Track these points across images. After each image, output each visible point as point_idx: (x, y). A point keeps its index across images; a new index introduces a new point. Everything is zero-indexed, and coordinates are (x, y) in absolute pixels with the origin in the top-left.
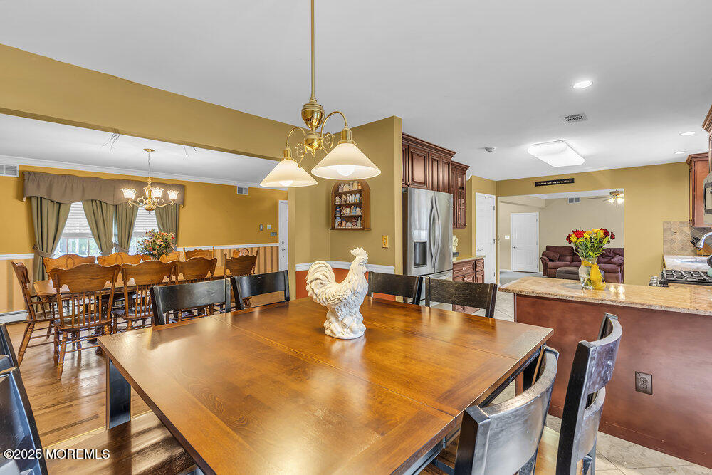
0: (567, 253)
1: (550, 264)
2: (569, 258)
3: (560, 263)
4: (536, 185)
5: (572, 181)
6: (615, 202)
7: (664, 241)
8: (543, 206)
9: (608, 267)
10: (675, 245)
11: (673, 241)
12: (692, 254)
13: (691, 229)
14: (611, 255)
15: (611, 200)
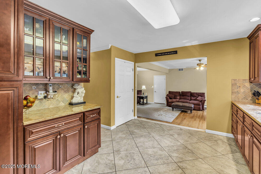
0: (177, 95)
1: (170, 100)
2: (178, 97)
3: (174, 100)
4: (156, 56)
5: (175, 52)
6: (199, 69)
7: (232, 92)
8: (168, 72)
9: (196, 102)
10: (239, 95)
11: (238, 92)
12: (251, 102)
13: (250, 85)
14: (197, 96)
15: (198, 68)
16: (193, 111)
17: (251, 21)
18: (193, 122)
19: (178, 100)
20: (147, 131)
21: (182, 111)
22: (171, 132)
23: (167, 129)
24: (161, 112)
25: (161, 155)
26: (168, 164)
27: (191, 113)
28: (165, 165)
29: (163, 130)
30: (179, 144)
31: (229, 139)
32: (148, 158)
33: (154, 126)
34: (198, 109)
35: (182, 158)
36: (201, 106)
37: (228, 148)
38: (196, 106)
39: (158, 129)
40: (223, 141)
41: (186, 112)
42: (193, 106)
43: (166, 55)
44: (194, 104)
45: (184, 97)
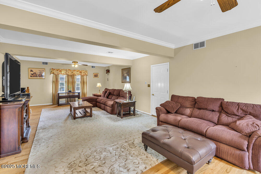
2: (188, 111)
45: (202, 110)
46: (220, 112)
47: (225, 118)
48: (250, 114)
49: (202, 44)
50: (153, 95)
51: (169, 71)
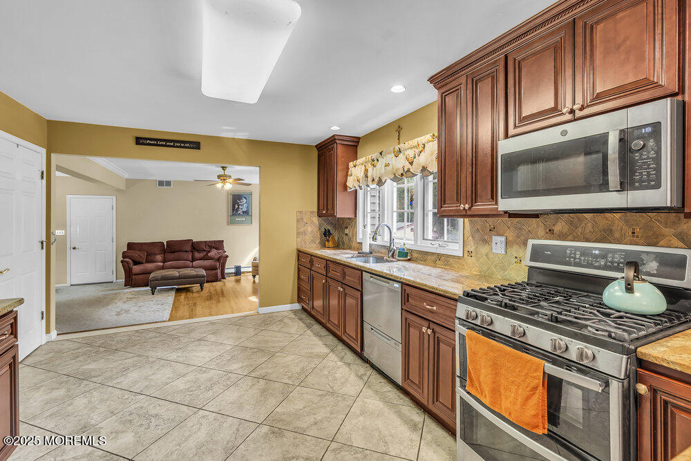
0: (156, 250)
1: (136, 269)
2: (159, 257)
3: (150, 266)
4: (137, 144)
5: (195, 145)
6: (223, 187)
8: (122, 187)
9: (207, 263)
10: (307, 237)
11: (304, 233)
12: (320, 246)
13: (319, 220)
14: (207, 249)
15: (219, 185)
16: (206, 285)
17: (332, 128)
18: (217, 306)
19: (161, 264)
20: (131, 355)
21: (178, 291)
22: (196, 335)
23: (183, 333)
24: (119, 305)
25: (210, 379)
26: (235, 384)
27: (202, 289)
28: (232, 389)
29: (173, 337)
30: (229, 348)
31: (295, 312)
32: (187, 396)
33: (138, 338)
34: (213, 279)
35: (251, 365)
36: (219, 271)
37: (301, 324)
38: (208, 272)
39: (157, 340)
40: (290, 319)
41: (187, 290)
42: (204, 272)
43: (177, 147)
44: (206, 269)
45: (176, 254)
46: (192, 252)
47: (197, 255)
48: (214, 248)
49: (168, 183)
50: (74, 248)
51: (115, 209)
